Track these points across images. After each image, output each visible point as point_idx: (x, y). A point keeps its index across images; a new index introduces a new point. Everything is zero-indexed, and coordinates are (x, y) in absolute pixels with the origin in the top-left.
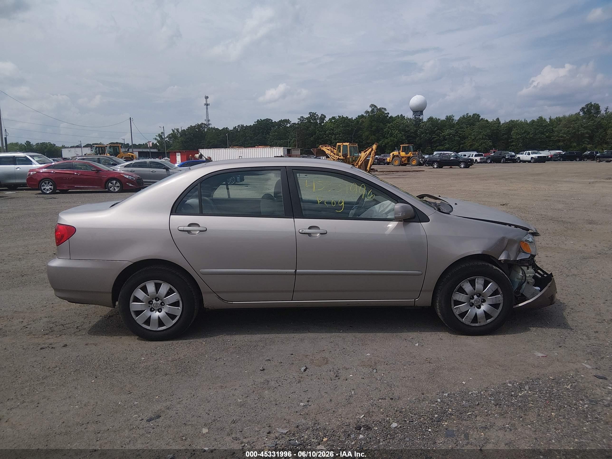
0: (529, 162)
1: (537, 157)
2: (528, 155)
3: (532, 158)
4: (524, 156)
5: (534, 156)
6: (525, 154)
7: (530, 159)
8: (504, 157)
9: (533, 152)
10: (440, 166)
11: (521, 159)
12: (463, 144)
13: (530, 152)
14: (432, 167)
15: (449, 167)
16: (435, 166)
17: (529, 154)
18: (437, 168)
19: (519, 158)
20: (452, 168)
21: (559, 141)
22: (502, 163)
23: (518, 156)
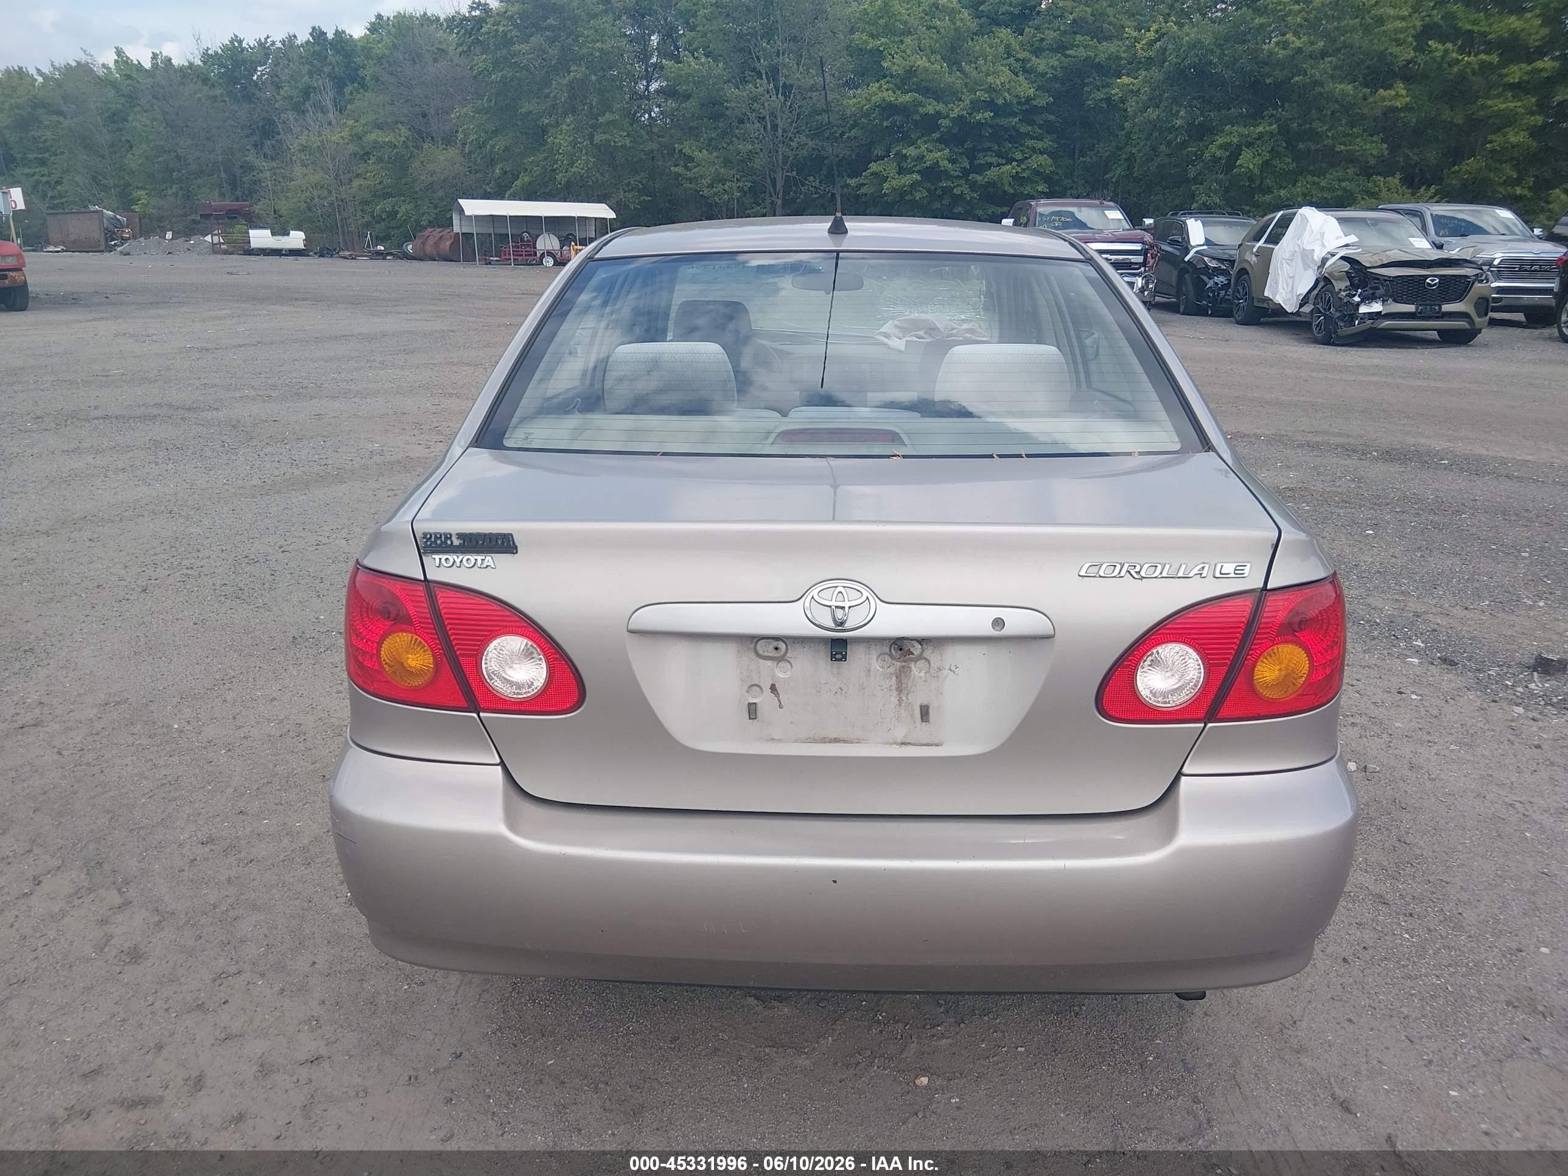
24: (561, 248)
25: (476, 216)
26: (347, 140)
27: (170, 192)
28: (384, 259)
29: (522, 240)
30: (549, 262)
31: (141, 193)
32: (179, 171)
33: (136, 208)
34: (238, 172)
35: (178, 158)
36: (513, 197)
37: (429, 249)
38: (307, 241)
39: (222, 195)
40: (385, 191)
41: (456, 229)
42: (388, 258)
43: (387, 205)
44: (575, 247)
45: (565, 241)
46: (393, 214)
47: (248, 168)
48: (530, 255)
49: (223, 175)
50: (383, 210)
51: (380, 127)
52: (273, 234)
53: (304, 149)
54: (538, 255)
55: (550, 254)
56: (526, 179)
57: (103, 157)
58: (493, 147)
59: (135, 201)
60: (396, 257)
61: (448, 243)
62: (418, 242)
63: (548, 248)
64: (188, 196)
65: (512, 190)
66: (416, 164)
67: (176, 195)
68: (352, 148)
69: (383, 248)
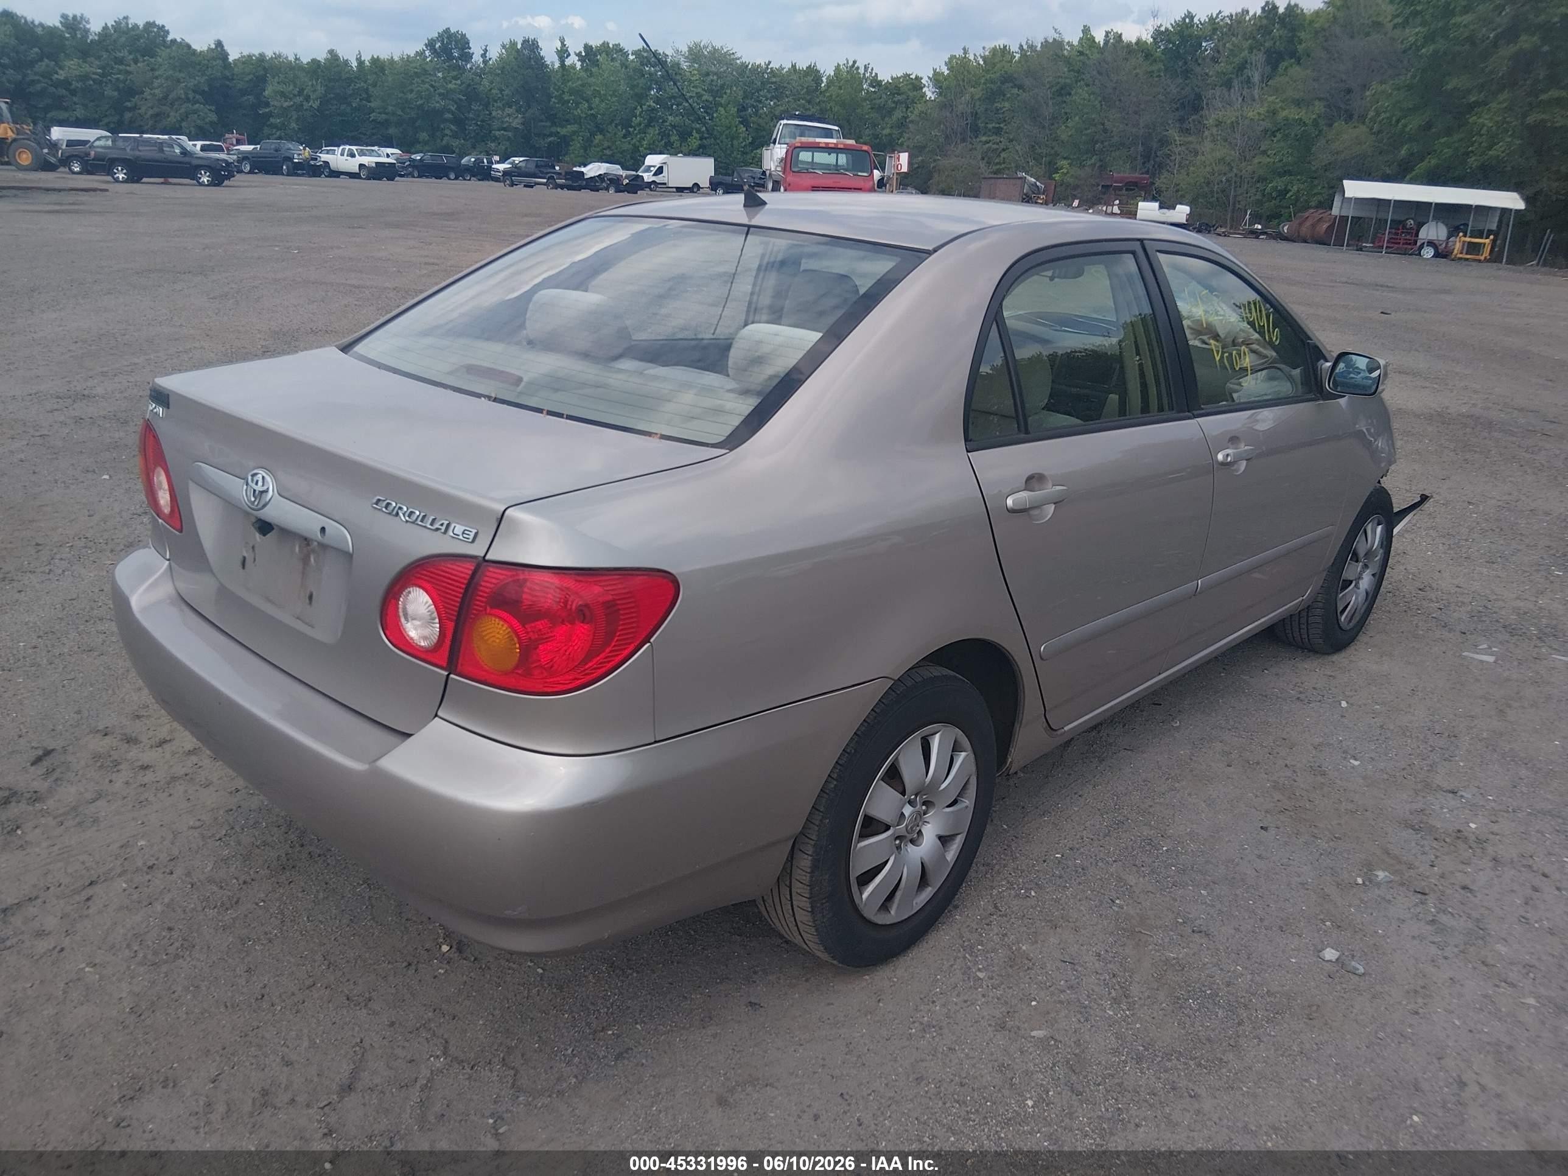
0: (352, 175)
1: (374, 165)
2: (349, 158)
3: (361, 166)
4: (339, 158)
5: (368, 160)
6: (342, 155)
7: (356, 169)
8: (291, 159)
9: (362, 150)
10: (134, 177)
11: (333, 166)
12: (130, 109)
13: (354, 148)
14: (109, 178)
15: (162, 180)
16: (121, 176)
17: (353, 155)
18: (125, 181)
19: (326, 163)
20: (170, 184)
21: (386, 124)
22: (288, 175)
23: (324, 157)
24: (1448, 238)
25: (1356, 199)
26: (1263, 117)
27: (1089, 163)
28: (1257, 238)
29: (1404, 227)
30: (1428, 253)
31: (1065, 162)
32: (1102, 142)
33: (1057, 176)
34: (1155, 145)
35: (1105, 131)
36: (1412, 181)
37: (1305, 230)
38: (1190, 216)
39: (1134, 169)
40: (1286, 169)
41: (1335, 211)
42: (1261, 237)
43: (1279, 183)
44: (1463, 239)
45: (1453, 232)
46: (1283, 193)
47: (1164, 142)
48: (1410, 244)
49: (1140, 148)
50: (1275, 188)
51: (1298, 103)
52: (1161, 207)
53: (1219, 124)
54: (1419, 244)
55: (1431, 243)
56: (1434, 162)
57: (1044, 127)
58: (1405, 126)
59: (1056, 171)
60: (1270, 237)
61: (1325, 226)
62: (1295, 222)
63: (1430, 238)
64: (1103, 167)
65: (1414, 173)
66: (1322, 142)
67: (1094, 165)
68: (1267, 124)
69: (1260, 227)
